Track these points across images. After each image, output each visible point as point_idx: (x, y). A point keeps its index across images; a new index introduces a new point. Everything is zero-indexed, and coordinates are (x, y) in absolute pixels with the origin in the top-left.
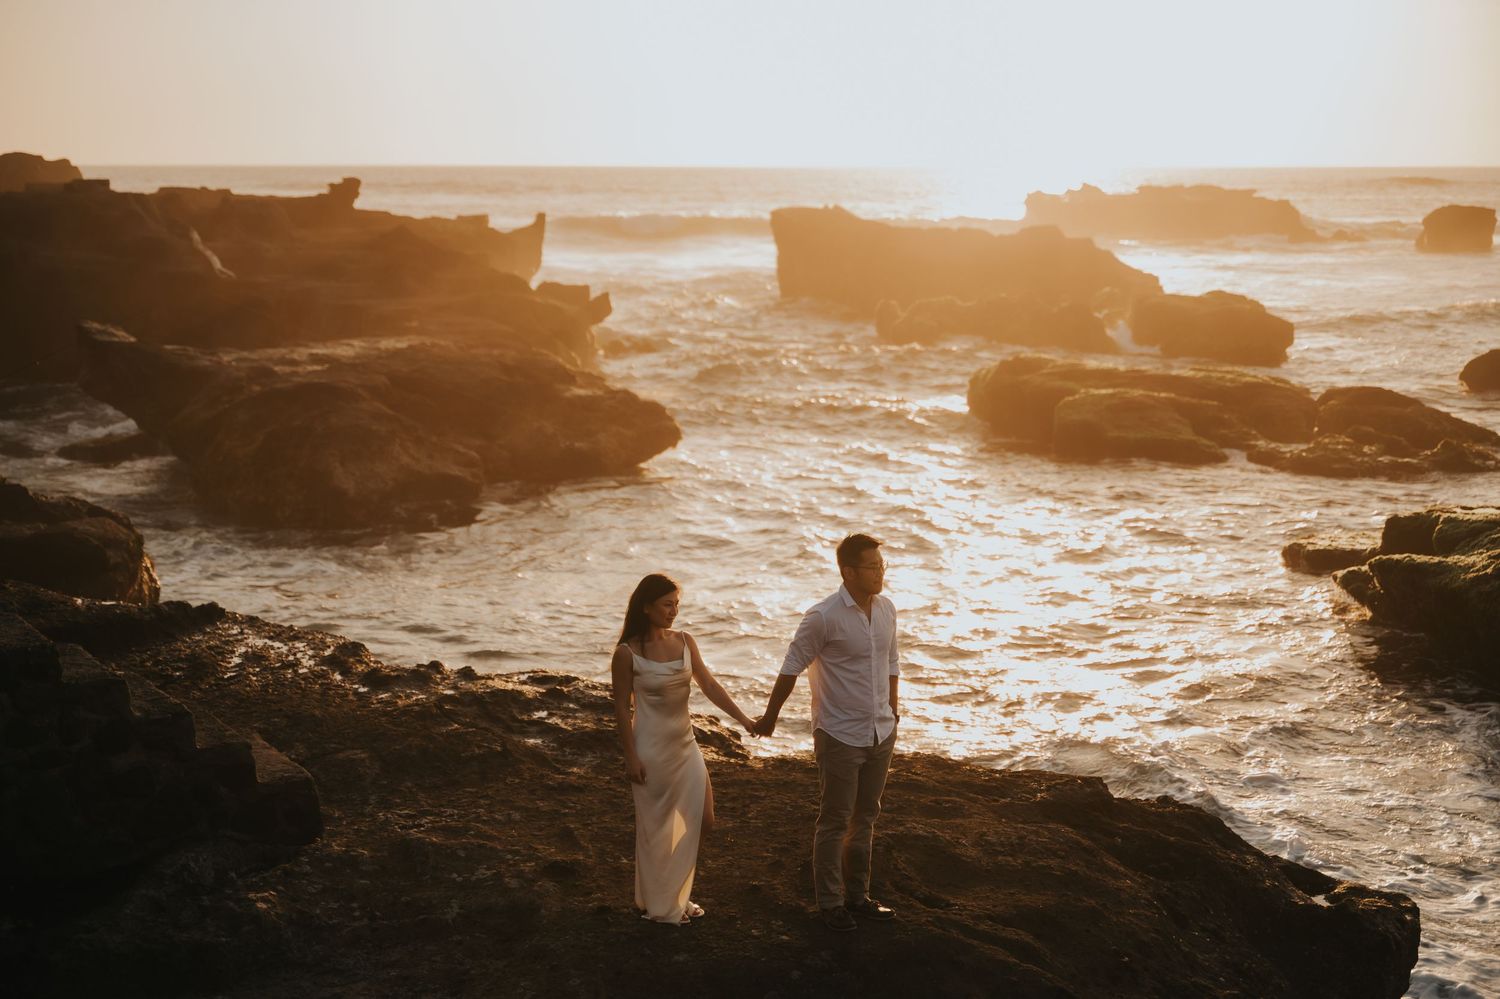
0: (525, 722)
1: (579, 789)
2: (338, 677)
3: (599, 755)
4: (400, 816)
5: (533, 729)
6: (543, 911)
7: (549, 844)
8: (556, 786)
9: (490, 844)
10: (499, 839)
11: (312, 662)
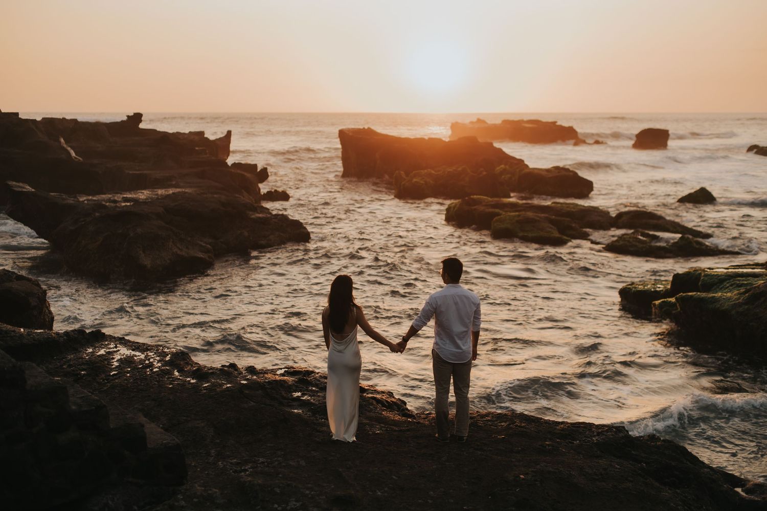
0: (290, 399)
2: (176, 373)
4: (231, 463)
5: (295, 404)
7: (329, 482)
10: (298, 479)
11: (159, 365)
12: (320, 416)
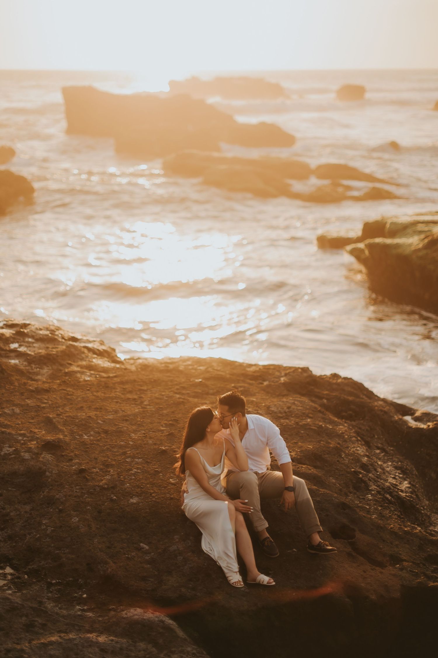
0: (7, 350)
1: (47, 391)
3: (50, 368)
5: (12, 354)
6: (47, 473)
7: (40, 428)
8: (34, 389)
9: (8, 431)
10: (12, 426)
12: (35, 365)
